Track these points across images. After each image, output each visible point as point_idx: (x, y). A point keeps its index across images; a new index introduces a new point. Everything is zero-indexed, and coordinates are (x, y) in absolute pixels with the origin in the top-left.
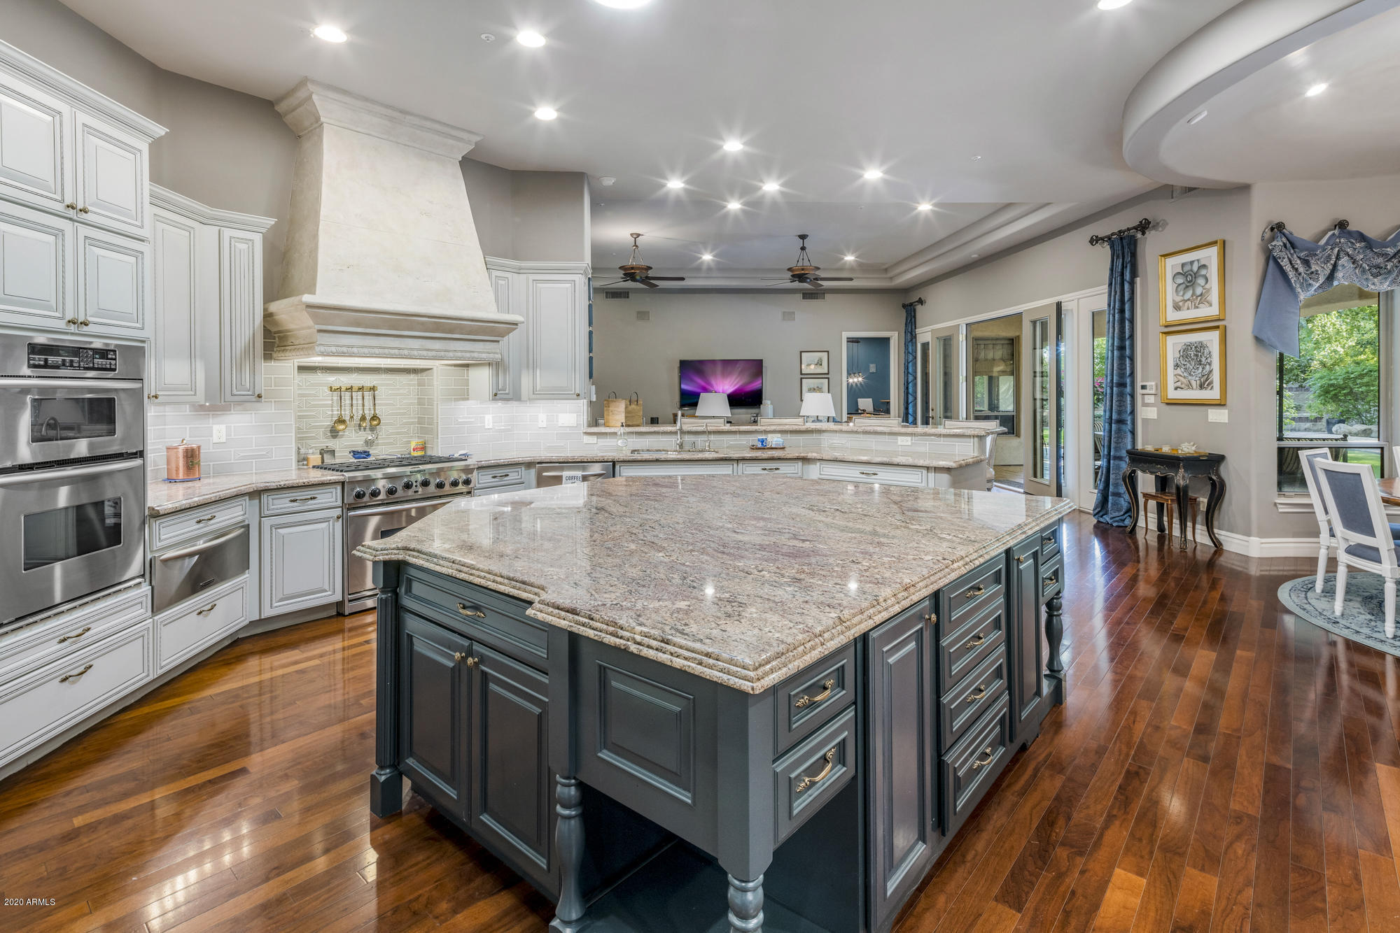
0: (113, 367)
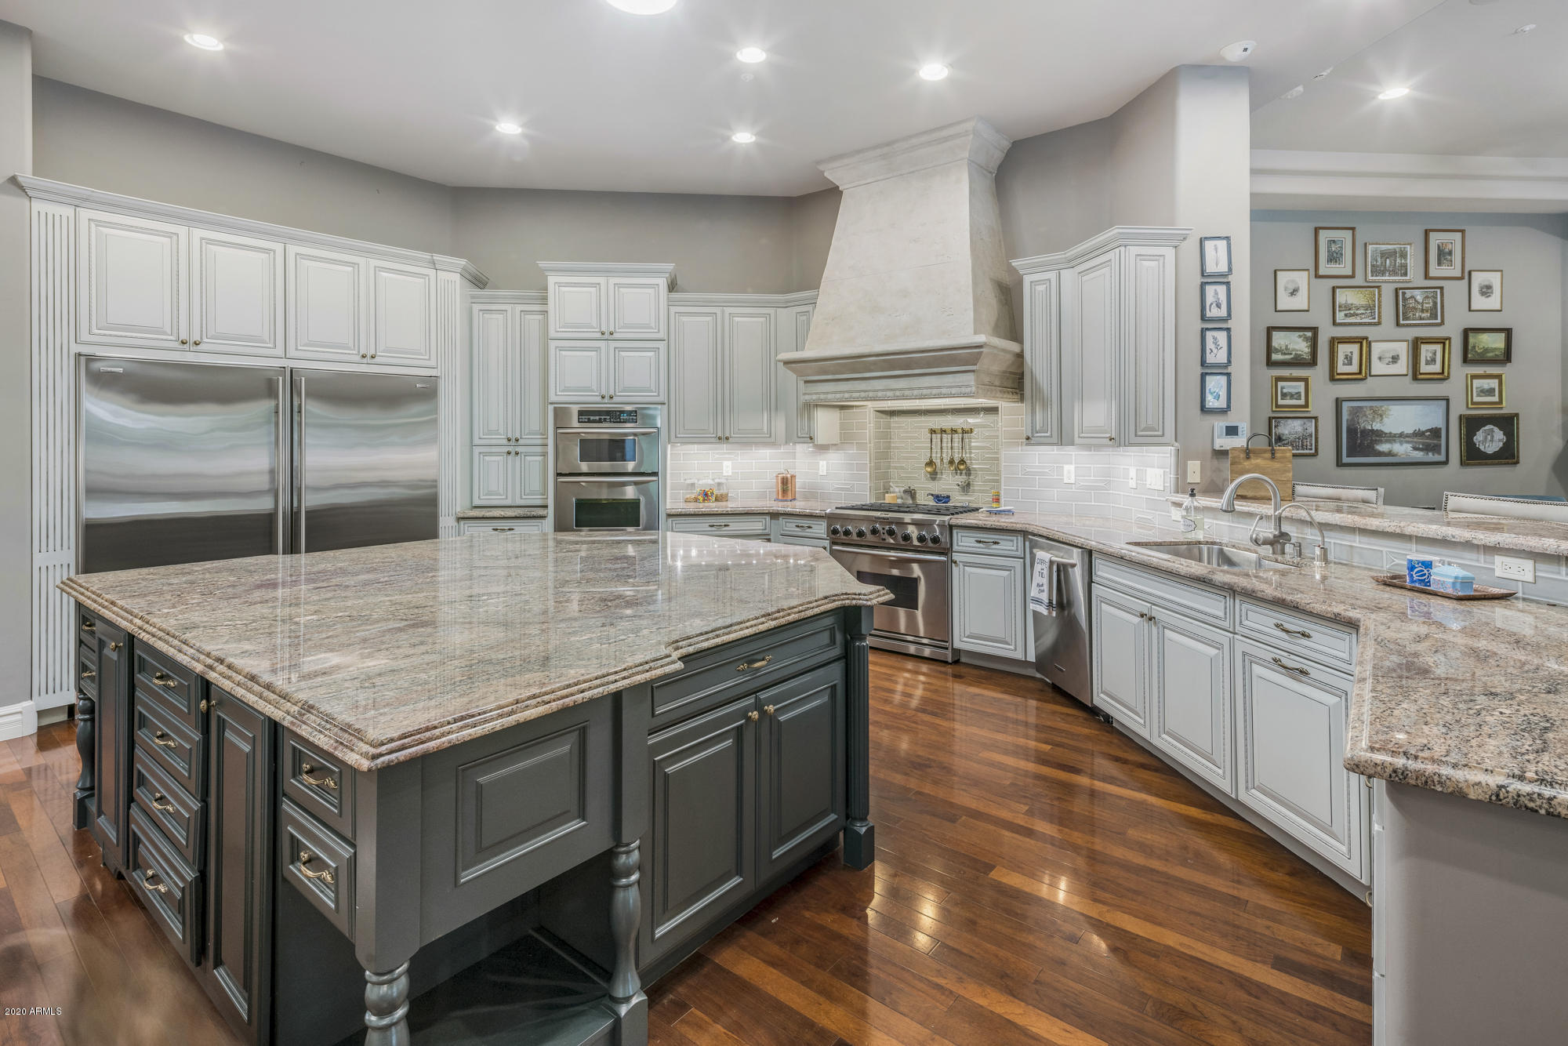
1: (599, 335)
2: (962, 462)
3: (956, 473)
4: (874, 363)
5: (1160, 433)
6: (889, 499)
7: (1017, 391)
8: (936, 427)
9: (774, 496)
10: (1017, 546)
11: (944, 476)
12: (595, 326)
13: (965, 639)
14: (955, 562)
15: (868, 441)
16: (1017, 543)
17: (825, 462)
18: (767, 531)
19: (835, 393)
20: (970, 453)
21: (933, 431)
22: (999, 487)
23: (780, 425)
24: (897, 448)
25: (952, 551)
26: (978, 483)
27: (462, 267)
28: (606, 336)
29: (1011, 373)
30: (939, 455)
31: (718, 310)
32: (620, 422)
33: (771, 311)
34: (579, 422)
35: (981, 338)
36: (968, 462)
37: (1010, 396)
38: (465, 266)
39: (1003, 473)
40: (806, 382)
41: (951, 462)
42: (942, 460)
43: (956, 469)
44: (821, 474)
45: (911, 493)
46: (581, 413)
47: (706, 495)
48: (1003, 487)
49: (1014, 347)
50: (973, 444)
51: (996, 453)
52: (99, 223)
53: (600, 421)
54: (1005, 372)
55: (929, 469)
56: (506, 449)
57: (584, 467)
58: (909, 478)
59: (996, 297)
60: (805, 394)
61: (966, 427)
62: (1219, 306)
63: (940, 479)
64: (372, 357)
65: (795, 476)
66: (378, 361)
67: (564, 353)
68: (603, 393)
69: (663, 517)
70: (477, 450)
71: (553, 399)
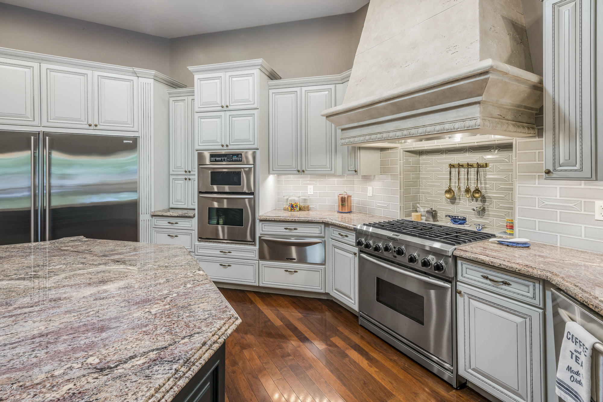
0: (240, 160)
1: (220, 108)
2: (477, 191)
3: (473, 200)
4: (385, 108)
6: (414, 217)
7: (535, 126)
8: (455, 162)
9: (336, 209)
10: (534, 294)
11: (462, 201)
12: (219, 103)
13: (470, 371)
14: (460, 293)
15: (398, 173)
16: (534, 290)
17: (371, 188)
18: (322, 235)
19: (360, 136)
20: (485, 184)
21: (452, 166)
22: (513, 215)
23: (339, 162)
24: (425, 178)
25: (457, 281)
26: (492, 208)
27: (153, 75)
28: (225, 108)
29: (526, 107)
30: (457, 185)
31: (298, 89)
32: (232, 161)
33: (332, 87)
34: (211, 161)
35: (487, 63)
36: (483, 191)
37: (526, 130)
38: (155, 74)
39: (517, 204)
40: (343, 130)
41: (468, 191)
42: (459, 189)
43: (473, 196)
44: (368, 195)
45: (433, 214)
46: (212, 156)
47: (293, 207)
48: (517, 217)
49: (533, 78)
50: (488, 176)
51: (512, 184)
53: (221, 161)
54: (519, 106)
55: (448, 196)
56: (184, 177)
57: (215, 188)
58: (433, 201)
59: (509, 34)
60: (342, 139)
61: (481, 162)
63: (458, 203)
64: (96, 126)
65: (351, 196)
66: (99, 127)
67: (202, 120)
68: (223, 143)
69: (257, 221)
70: (171, 177)
71: (197, 147)
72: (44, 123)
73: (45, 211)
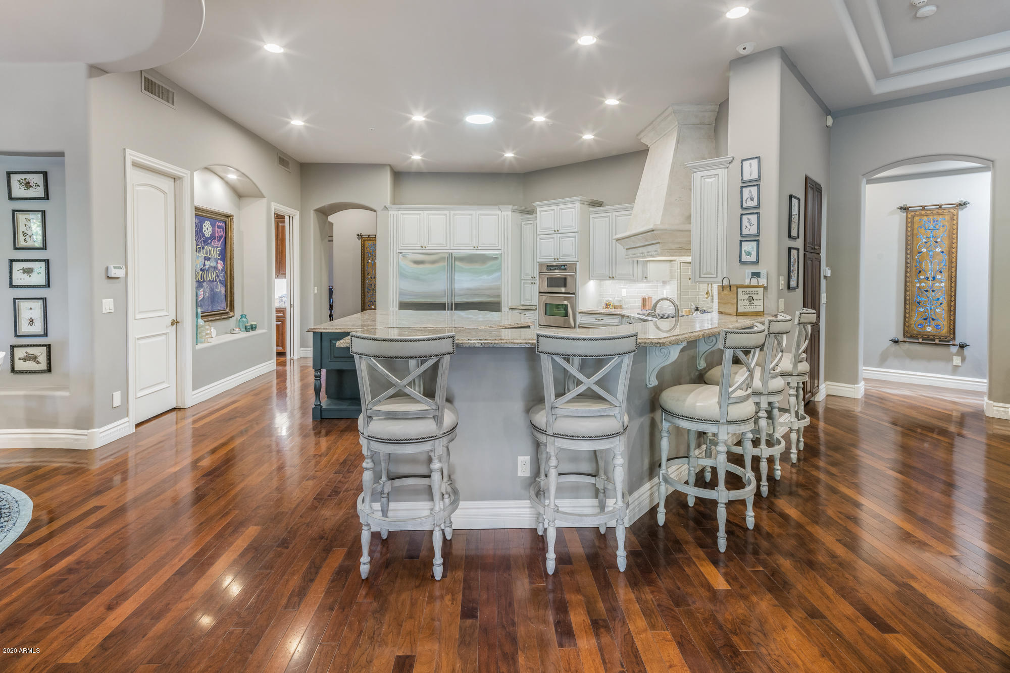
0: (566, 269)
1: (554, 232)
5: (715, 276)
9: (639, 307)
12: (553, 228)
23: (639, 271)
27: (511, 208)
28: (557, 232)
31: (610, 214)
32: (561, 270)
34: (547, 270)
38: (513, 208)
40: (626, 249)
46: (547, 266)
52: (403, 214)
53: (554, 270)
56: (531, 281)
57: (550, 290)
62: (752, 199)
64: (477, 247)
65: (651, 298)
66: (479, 248)
67: (542, 240)
68: (555, 258)
69: (577, 313)
70: (523, 281)
71: (538, 260)
72: (452, 248)
73: (452, 304)
